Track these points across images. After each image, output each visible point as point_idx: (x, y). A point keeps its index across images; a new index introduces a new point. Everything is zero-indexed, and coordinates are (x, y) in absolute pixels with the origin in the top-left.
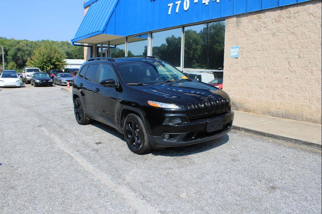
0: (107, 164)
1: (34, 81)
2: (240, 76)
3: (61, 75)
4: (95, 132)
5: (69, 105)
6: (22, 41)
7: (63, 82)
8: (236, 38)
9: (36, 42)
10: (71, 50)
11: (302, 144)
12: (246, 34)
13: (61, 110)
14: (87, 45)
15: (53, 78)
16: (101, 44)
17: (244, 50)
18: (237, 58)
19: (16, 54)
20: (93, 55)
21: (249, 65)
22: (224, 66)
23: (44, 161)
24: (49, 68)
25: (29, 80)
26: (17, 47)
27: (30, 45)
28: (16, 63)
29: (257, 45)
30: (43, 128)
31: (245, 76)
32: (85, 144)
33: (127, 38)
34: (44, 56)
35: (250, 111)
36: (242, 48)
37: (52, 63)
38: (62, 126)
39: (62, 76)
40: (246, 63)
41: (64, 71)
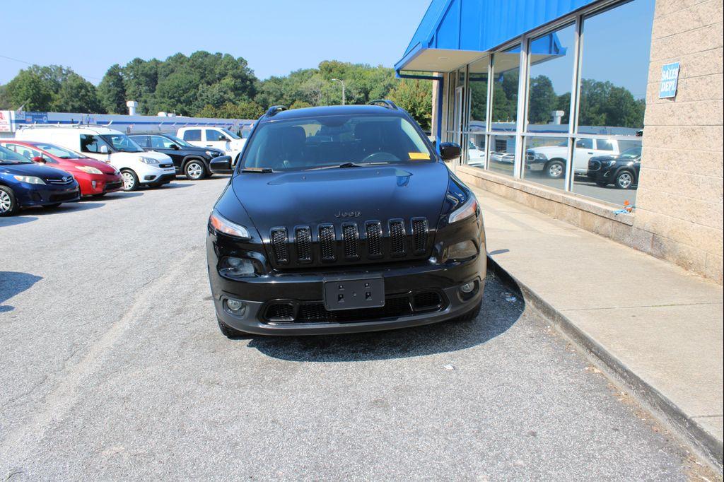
2: (676, 155)
8: (674, 37)
11: (658, 408)
12: (699, 20)
20: (444, 98)
21: (699, 121)
26: (386, 83)
31: (686, 154)
33: (492, 56)
35: (690, 267)
40: (692, 114)
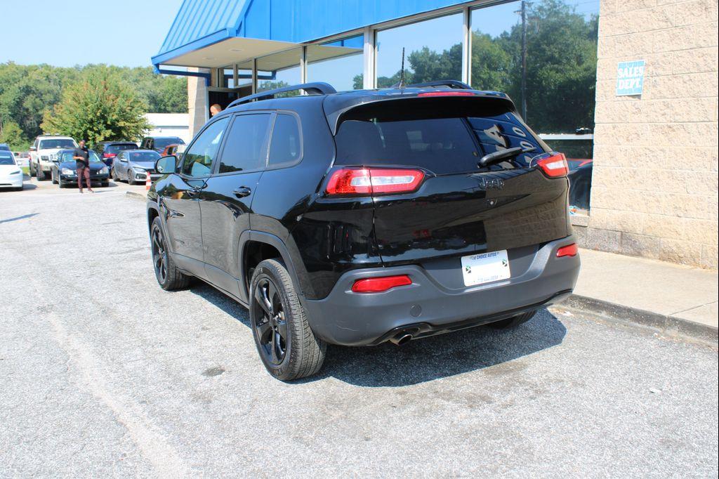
0: (234, 456)
1: (59, 172)
2: (648, 152)
3: (131, 154)
4: (207, 329)
5: (140, 240)
6: (35, 68)
7: (137, 174)
8: (633, 36)
9: (72, 69)
10: (162, 90)
12: (667, 20)
13: (115, 256)
14: (196, 70)
15: (109, 162)
16: (234, 67)
17: (660, 71)
18: (638, 96)
19: (19, 103)
21: (677, 118)
22: (595, 121)
23: (28, 442)
24: (102, 138)
25: (46, 170)
26: (22, 84)
27: (56, 77)
28: (21, 124)
29: (703, 55)
30: (52, 317)
31: (663, 150)
32: (169, 375)
33: (305, 48)
34: (87, 105)
35: (680, 260)
36: (653, 64)
37: (109, 123)
38: (109, 309)
39: (134, 159)
40: (667, 111)
41: (139, 144)
